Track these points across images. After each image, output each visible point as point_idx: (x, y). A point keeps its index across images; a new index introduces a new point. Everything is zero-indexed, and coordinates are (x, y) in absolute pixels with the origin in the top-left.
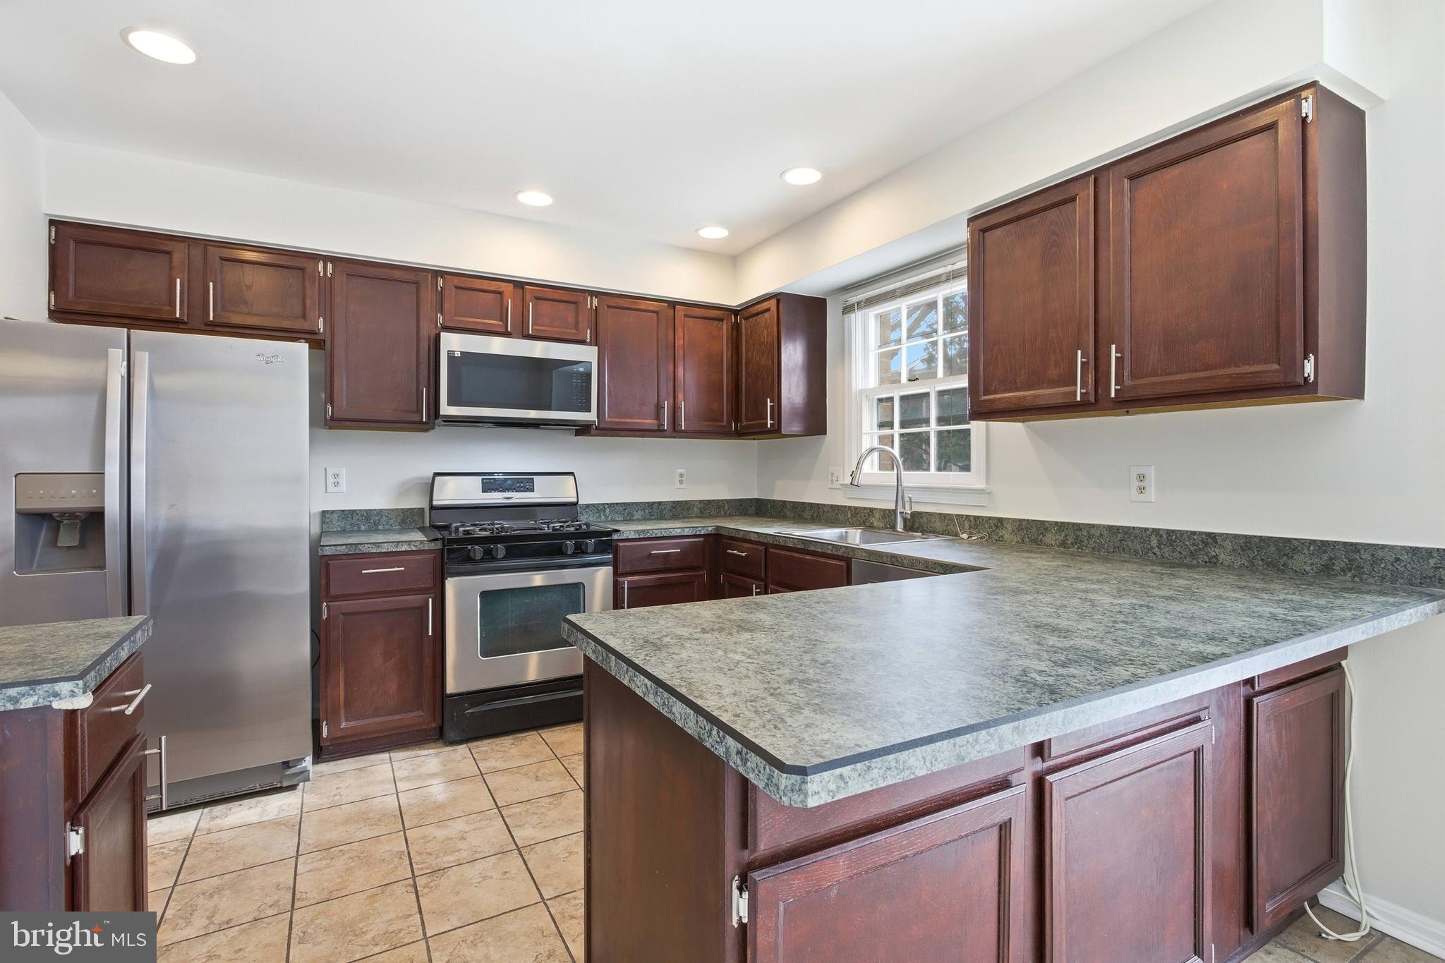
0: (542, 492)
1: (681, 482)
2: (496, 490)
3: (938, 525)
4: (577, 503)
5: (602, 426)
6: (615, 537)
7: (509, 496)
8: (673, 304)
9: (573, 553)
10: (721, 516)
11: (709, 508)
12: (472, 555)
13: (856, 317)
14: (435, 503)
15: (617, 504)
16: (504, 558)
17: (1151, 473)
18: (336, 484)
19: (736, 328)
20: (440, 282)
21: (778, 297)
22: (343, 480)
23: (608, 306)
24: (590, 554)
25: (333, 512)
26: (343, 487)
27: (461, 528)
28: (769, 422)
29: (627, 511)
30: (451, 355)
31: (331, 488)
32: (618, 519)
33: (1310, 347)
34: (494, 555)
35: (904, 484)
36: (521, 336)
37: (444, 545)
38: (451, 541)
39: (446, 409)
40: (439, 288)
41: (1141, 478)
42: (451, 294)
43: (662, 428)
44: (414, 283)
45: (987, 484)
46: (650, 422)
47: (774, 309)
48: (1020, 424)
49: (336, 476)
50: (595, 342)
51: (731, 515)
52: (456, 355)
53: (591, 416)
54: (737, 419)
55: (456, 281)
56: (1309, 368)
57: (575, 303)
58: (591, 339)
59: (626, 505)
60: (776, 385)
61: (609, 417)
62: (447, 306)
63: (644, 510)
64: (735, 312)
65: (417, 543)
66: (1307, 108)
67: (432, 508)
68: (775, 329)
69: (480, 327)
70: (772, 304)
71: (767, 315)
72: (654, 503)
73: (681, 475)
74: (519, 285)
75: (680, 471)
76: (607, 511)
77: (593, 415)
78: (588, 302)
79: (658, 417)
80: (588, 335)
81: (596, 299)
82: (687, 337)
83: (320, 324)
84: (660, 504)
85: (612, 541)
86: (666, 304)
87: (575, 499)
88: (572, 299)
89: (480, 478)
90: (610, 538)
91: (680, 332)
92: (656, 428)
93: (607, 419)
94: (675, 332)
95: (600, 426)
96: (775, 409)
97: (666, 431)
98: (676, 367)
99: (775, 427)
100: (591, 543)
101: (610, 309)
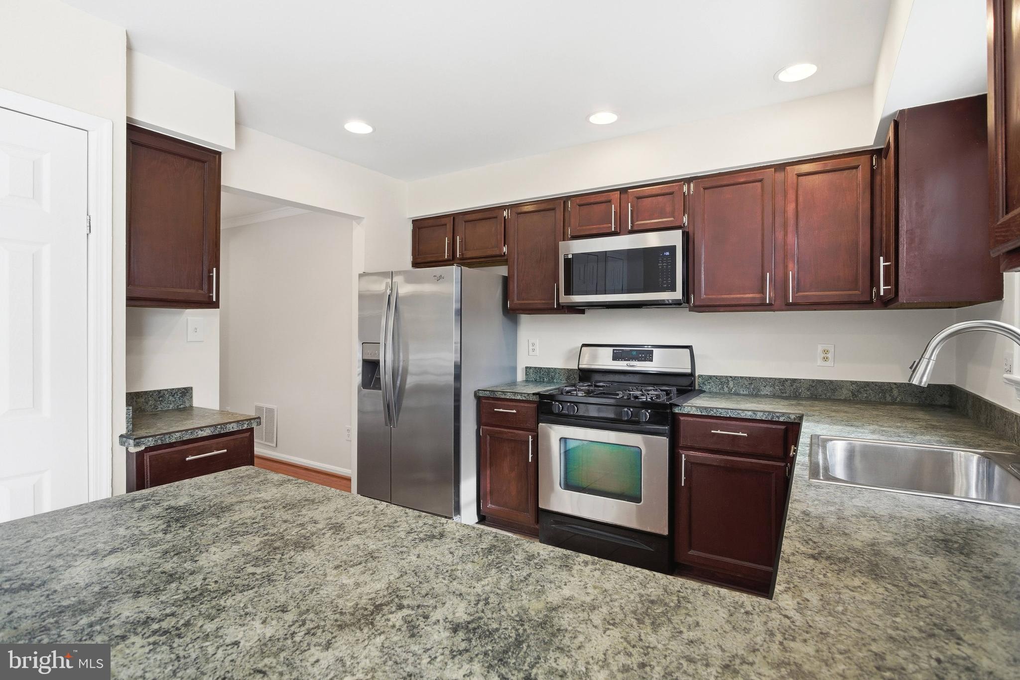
0: (662, 362)
1: (825, 359)
2: (623, 359)
6: (676, 410)
7: (632, 364)
9: (629, 420)
14: (581, 366)
15: (742, 378)
18: (533, 350)
20: (569, 204)
22: (537, 347)
24: (645, 423)
25: (531, 368)
26: (537, 352)
29: (754, 385)
30: (566, 260)
31: (530, 353)
32: (742, 392)
36: (625, 232)
37: (540, 399)
39: (563, 298)
40: (568, 209)
42: (575, 211)
44: (552, 209)
46: (750, 296)
49: (533, 345)
52: (569, 257)
55: (578, 200)
57: (672, 194)
58: (688, 223)
59: (752, 380)
61: (705, 294)
63: (773, 386)
65: (526, 395)
67: (579, 370)
69: (595, 232)
70: (891, 131)
72: (786, 380)
74: (624, 192)
76: (731, 383)
77: (678, 295)
78: (685, 189)
79: (762, 290)
80: (685, 219)
81: (692, 185)
82: (801, 199)
83: (505, 249)
84: (794, 381)
85: (675, 415)
86: (773, 169)
87: (689, 371)
88: (667, 191)
89: (611, 349)
90: (668, 411)
91: (791, 195)
92: (758, 302)
93: (703, 296)
94: (785, 196)
95: (697, 304)
96: (893, 269)
97: (770, 304)
98: (786, 235)
99: (890, 298)
100: (647, 415)
101: (707, 191)
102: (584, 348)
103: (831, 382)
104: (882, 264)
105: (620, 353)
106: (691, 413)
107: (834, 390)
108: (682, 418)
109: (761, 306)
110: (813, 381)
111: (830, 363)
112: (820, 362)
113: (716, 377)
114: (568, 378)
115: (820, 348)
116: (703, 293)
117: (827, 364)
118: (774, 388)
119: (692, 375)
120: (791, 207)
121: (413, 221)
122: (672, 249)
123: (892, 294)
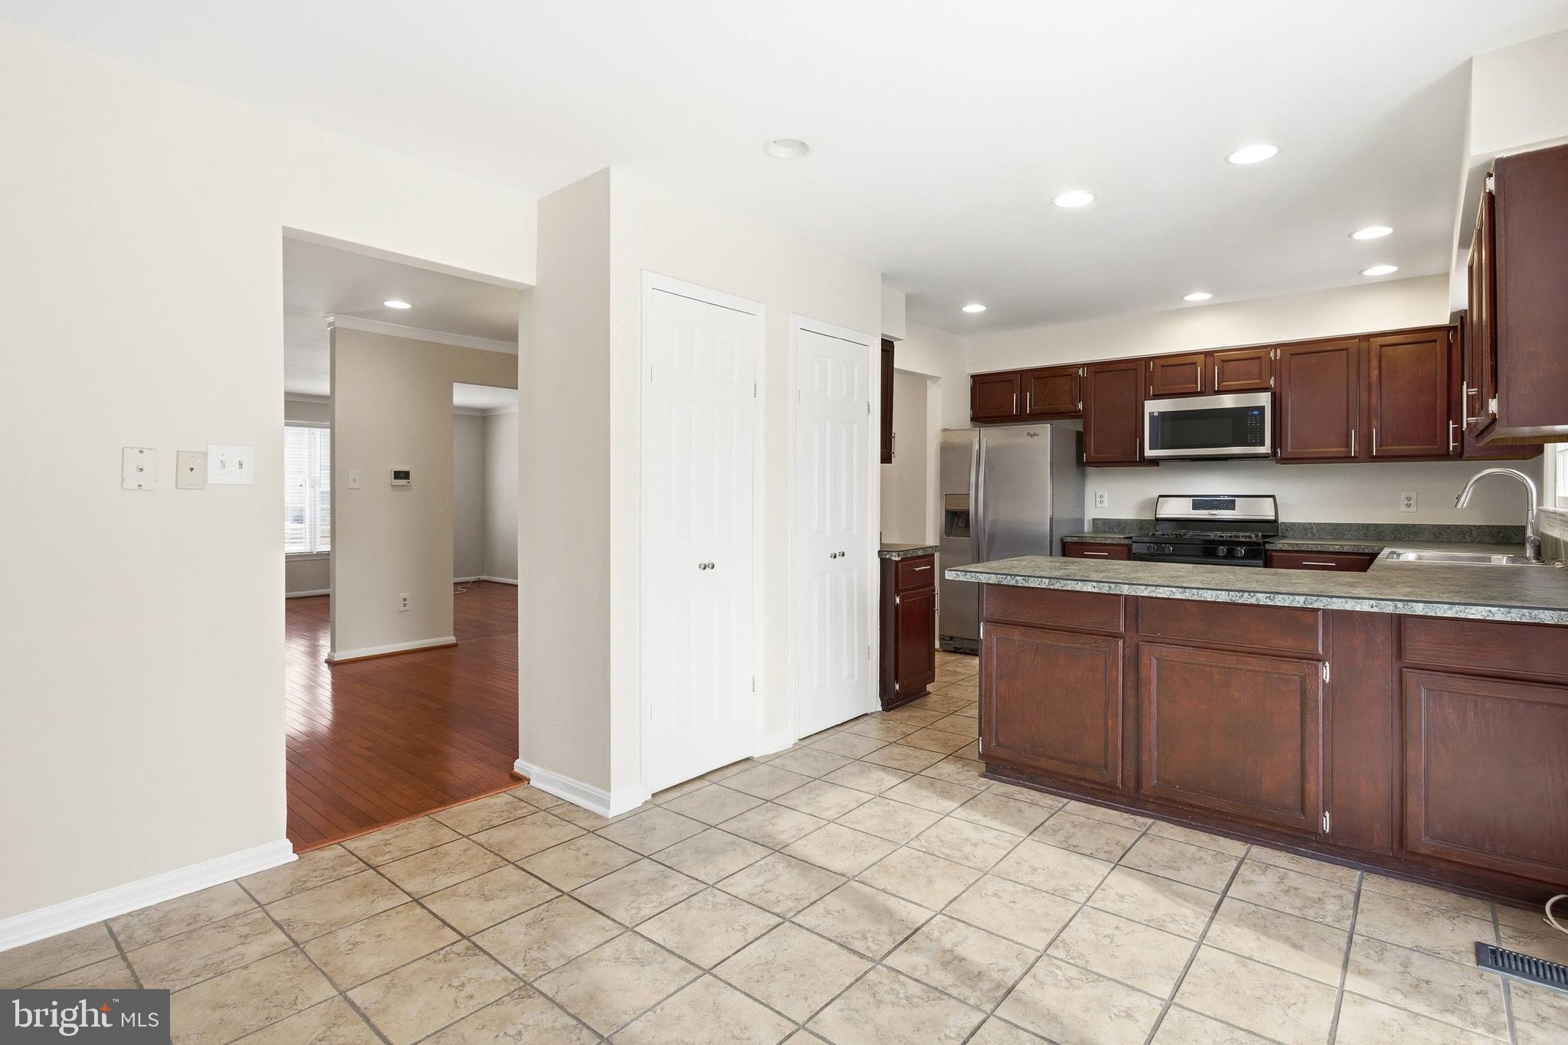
1: (1408, 505)
2: (1205, 507)
5: (1280, 456)
6: (1268, 546)
7: (1214, 513)
8: (1365, 338)
9: (1225, 556)
14: (1157, 516)
16: (1171, 554)
18: (1102, 502)
19: (1455, 344)
20: (1151, 365)
22: (1106, 499)
23: (1291, 354)
24: (1240, 558)
25: (1099, 519)
26: (1106, 504)
30: (1153, 418)
31: (1098, 504)
36: (1207, 392)
39: (1149, 452)
40: (1149, 369)
42: (1157, 372)
43: (1353, 455)
44: (1133, 369)
46: (1340, 451)
49: (1101, 497)
50: (1268, 389)
52: (1155, 415)
57: (1260, 358)
58: (1264, 387)
61: (1292, 448)
62: (1156, 380)
63: (1358, 530)
65: (1117, 539)
67: (1158, 519)
69: (1179, 391)
72: (1370, 524)
73: (1409, 499)
74: (1210, 354)
76: (1315, 529)
77: (1266, 449)
78: (1272, 354)
79: (1348, 445)
80: (1272, 382)
81: (1278, 351)
82: (1384, 365)
83: (1080, 406)
85: (1266, 551)
86: (1357, 340)
87: (1273, 518)
88: (1255, 355)
89: (1191, 499)
90: (1262, 547)
91: (1375, 363)
92: (1344, 455)
93: (1289, 449)
94: (1369, 362)
95: (1283, 456)
97: (1355, 457)
98: (1369, 397)
99: (1459, 451)
100: (1242, 551)
101: (1294, 357)
102: (1160, 499)
103: (1414, 525)
105: (1199, 503)
106: (1284, 549)
108: (1274, 554)
109: (1347, 458)
110: (1397, 525)
111: (1413, 509)
112: (1403, 509)
114: (1141, 528)
115: (1403, 496)
116: (1290, 446)
117: (1411, 509)
118: (1359, 533)
119: (1276, 521)
120: (1375, 373)
121: (972, 376)
122: (1262, 409)
123: (1459, 448)
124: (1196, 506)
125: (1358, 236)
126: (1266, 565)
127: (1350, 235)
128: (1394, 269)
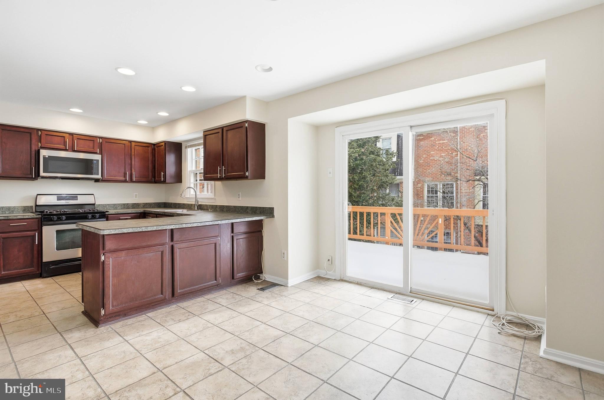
0: (81, 200)
2: (63, 200)
3: (205, 208)
4: (95, 204)
5: (103, 179)
6: (107, 213)
7: (68, 202)
8: (131, 142)
9: (91, 218)
10: (151, 208)
11: (146, 205)
12: (53, 219)
13: (189, 150)
14: (37, 204)
15: (111, 204)
16: (65, 220)
17: (240, 193)
19: (154, 149)
20: (40, 133)
21: (166, 143)
23: (106, 142)
24: (97, 219)
27: (48, 211)
28: (162, 179)
29: (115, 206)
30: (44, 158)
33: (247, 170)
34: (61, 219)
35: (197, 197)
36: (72, 150)
37: (42, 216)
38: (45, 215)
39: (42, 174)
40: (39, 135)
41: (239, 194)
42: (43, 137)
43: (126, 180)
44: (29, 133)
45: (215, 197)
46: (122, 178)
47: (164, 145)
48: (220, 182)
50: (101, 153)
51: (154, 208)
52: (46, 157)
53: (99, 176)
54: (155, 178)
55: (46, 133)
56: (247, 174)
57: (93, 141)
58: (99, 152)
59: (114, 205)
60: (164, 168)
61: (106, 177)
62: (42, 141)
63: (121, 206)
64: (154, 145)
65: (31, 216)
66: (247, 125)
67: (36, 206)
68: (164, 152)
69: (55, 148)
70: (163, 144)
71: (162, 147)
72: (125, 204)
73: (136, 195)
74: (71, 134)
75: (135, 194)
76: (107, 206)
78: (98, 140)
79: (125, 177)
81: (101, 139)
82: (136, 152)
84: (128, 204)
86: (128, 142)
88: (92, 139)
89: (56, 196)
91: (133, 150)
92: (124, 180)
94: (131, 150)
96: (164, 175)
97: (128, 181)
98: (131, 161)
99: (164, 181)
100: (98, 215)
101: (107, 143)
102: (38, 196)
104: (162, 174)
105: (61, 197)
107: (139, 206)
108: (109, 216)
110: (133, 204)
111: (137, 198)
113: (102, 205)
120: (133, 154)
122: (97, 161)
123: (164, 180)
124: (59, 199)
125: (159, 114)
126: (107, 220)
127: (157, 113)
128: (147, 123)
